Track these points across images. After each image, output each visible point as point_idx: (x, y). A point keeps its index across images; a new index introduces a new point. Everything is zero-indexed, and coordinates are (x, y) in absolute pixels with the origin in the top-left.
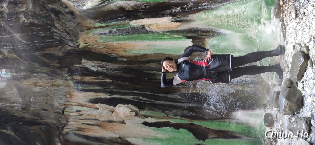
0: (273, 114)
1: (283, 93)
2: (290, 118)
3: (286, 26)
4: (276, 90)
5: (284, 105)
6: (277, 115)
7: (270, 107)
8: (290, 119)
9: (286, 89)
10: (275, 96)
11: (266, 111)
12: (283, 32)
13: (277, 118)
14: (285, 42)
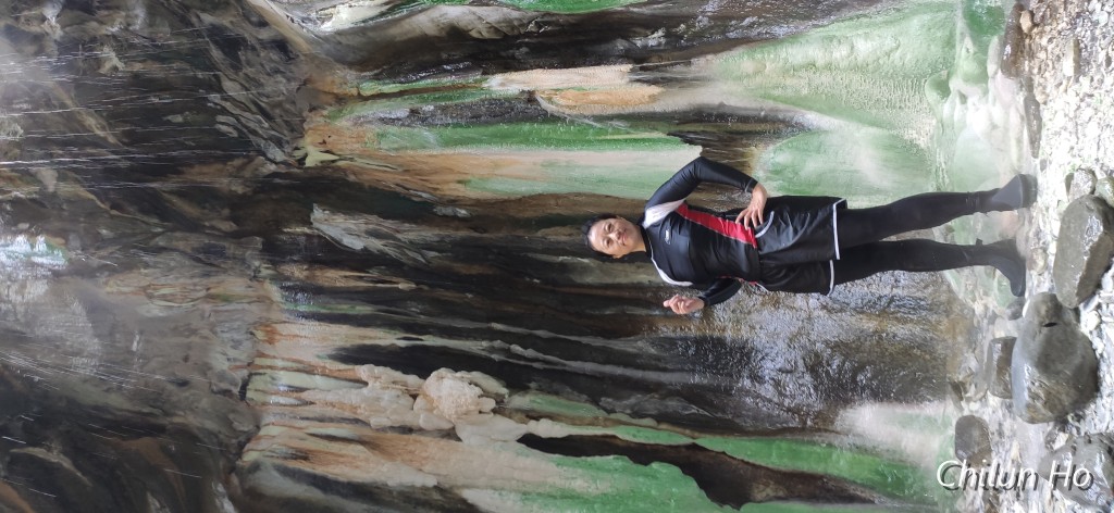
0: (986, 418)
1: (1025, 344)
2: (1050, 434)
3: (1042, 107)
4: (1000, 334)
5: (1029, 389)
6: (1000, 425)
7: (976, 394)
8: (1050, 441)
9: (1037, 330)
10: (996, 356)
11: (961, 409)
12: (1030, 125)
13: (1001, 434)
14: (1038, 161)
